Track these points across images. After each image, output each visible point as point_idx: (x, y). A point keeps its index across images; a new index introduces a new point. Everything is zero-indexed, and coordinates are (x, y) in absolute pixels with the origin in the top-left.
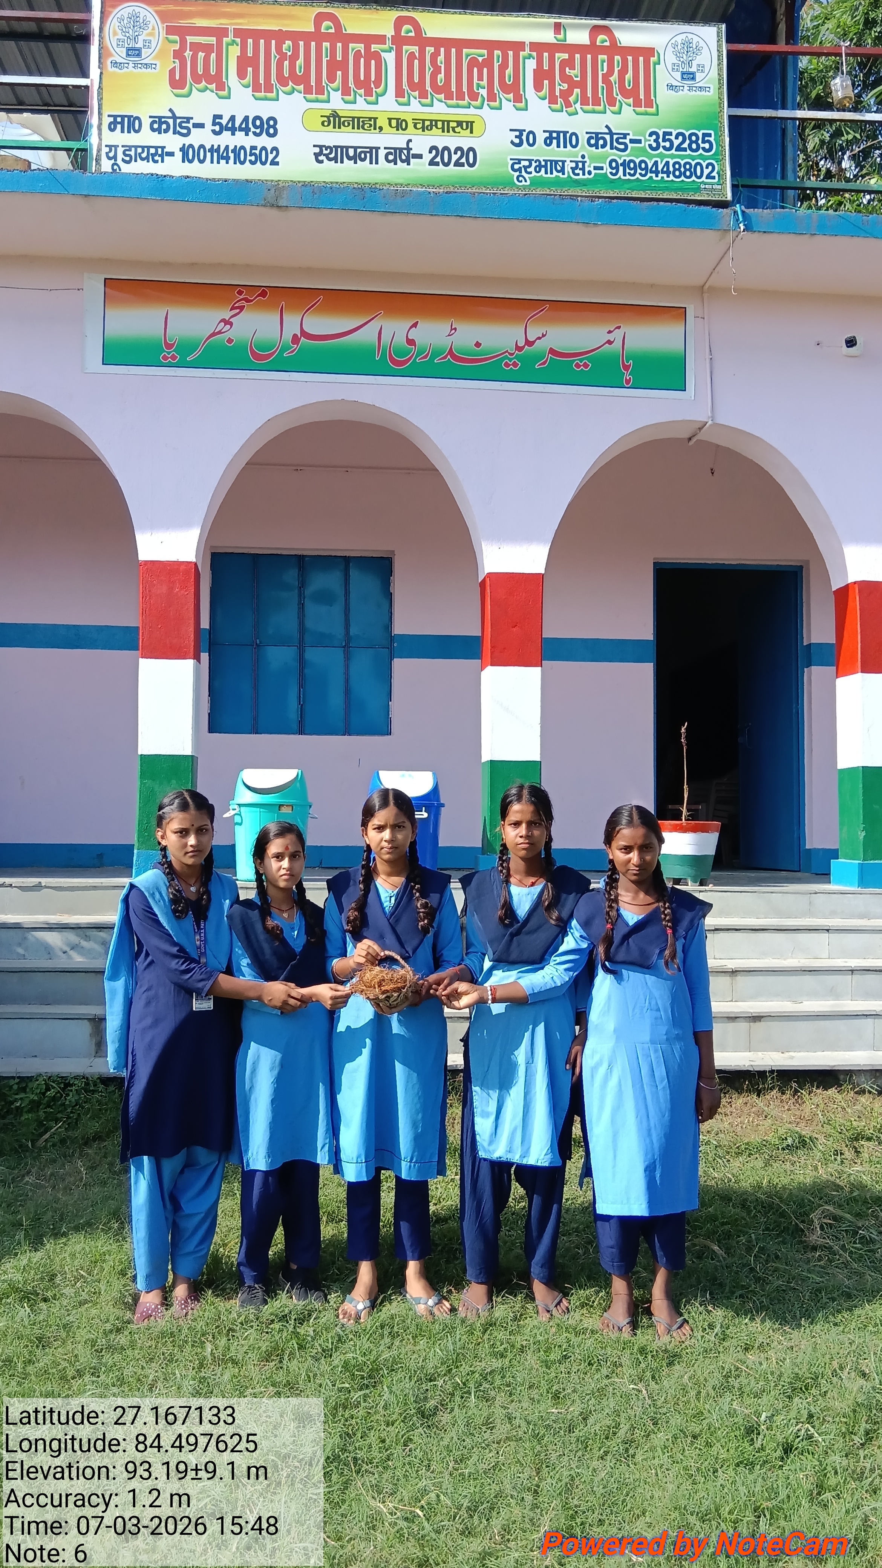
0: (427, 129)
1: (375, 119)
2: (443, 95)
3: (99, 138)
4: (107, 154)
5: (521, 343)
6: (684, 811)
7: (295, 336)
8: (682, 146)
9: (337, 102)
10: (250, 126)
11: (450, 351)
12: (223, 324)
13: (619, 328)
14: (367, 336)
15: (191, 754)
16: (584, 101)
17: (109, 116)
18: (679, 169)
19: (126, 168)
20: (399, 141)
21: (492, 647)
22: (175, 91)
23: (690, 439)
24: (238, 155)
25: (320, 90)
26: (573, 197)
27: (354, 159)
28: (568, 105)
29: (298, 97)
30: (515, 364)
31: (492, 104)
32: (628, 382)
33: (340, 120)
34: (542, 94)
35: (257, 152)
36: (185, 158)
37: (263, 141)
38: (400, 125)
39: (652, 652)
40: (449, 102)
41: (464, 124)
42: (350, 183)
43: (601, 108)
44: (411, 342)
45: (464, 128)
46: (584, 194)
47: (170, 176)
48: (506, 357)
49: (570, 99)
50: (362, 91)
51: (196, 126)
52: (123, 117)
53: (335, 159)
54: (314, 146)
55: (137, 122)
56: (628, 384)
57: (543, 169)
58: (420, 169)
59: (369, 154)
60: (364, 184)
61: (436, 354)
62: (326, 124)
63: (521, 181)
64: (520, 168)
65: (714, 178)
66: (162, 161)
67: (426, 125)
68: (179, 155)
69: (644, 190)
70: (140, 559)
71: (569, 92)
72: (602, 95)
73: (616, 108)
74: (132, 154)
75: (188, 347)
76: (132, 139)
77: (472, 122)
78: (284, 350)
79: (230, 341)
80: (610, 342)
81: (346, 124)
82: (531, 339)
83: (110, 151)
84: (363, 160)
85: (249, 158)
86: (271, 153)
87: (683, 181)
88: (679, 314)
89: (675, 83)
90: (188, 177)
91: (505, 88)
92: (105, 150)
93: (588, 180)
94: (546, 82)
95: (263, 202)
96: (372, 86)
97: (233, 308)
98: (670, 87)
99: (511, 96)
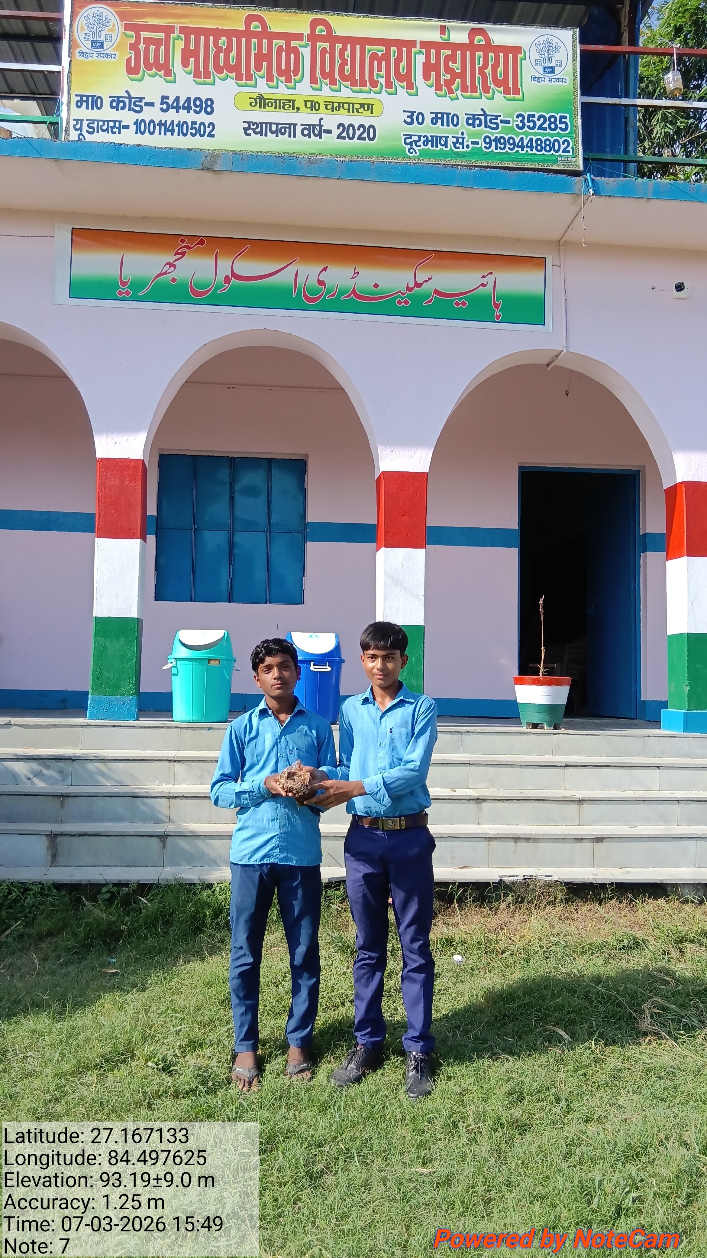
0: (336, 110)
1: (294, 101)
2: (349, 82)
3: (68, 113)
4: (74, 126)
5: (411, 285)
6: (542, 667)
7: (227, 277)
8: (544, 126)
9: (262, 86)
10: (192, 105)
11: (354, 291)
12: (168, 266)
13: (491, 273)
14: (285, 278)
15: (136, 617)
16: (464, 89)
17: (76, 95)
18: (540, 145)
19: (89, 138)
20: (312, 118)
21: (386, 532)
22: (131, 76)
23: (548, 365)
24: (181, 129)
25: (249, 77)
26: (454, 166)
27: (276, 133)
28: (451, 91)
29: (231, 83)
30: (406, 302)
31: (389, 90)
32: (498, 317)
33: (264, 102)
34: (429, 82)
35: (197, 126)
36: (138, 130)
37: (203, 117)
38: (314, 106)
39: (517, 539)
40: (354, 88)
41: (366, 106)
42: (273, 153)
43: (478, 94)
44: (321, 283)
45: (366, 109)
46: (463, 164)
47: (126, 145)
48: (399, 296)
49: (452, 87)
50: (283, 79)
51: (147, 104)
52: (88, 96)
53: (261, 133)
54: (244, 122)
55: (99, 100)
56: (497, 319)
57: (430, 143)
58: (330, 142)
59: (289, 129)
60: (284, 153)
61: (341, 293)
62: (253, 104)
63: (412, 153)
64: (411, 142)
65: (569, 152)
66: (120, 133)
67: (336, 107)
68: (133, 128)
69: (512, 161)
70: (97, 456)
71: (452, 81)
72: (478, 84)
73: (490, 95)
74: (94, 126)
75: (138, 285)
76: (95, 114)
77: (372, 105)
78: (217, 288)
79: (174, 280)
80: (483, 285)
81: (270, 105)
82: (419, 282)
83: (77, 124)
84: (283, 134)
85: (190, 131)
86: (209, 127)
87: (544, 154)
88: (541, 262)
89: (538, 75)
90: (140, 145)
91: (400, 78)
92: (73, 123)
93: (466, 152)
94: (433, 73)
95: (201, 167)
96: (292, 74)
97: (176, 254)
98: (534, 78)
99: (404, 84)
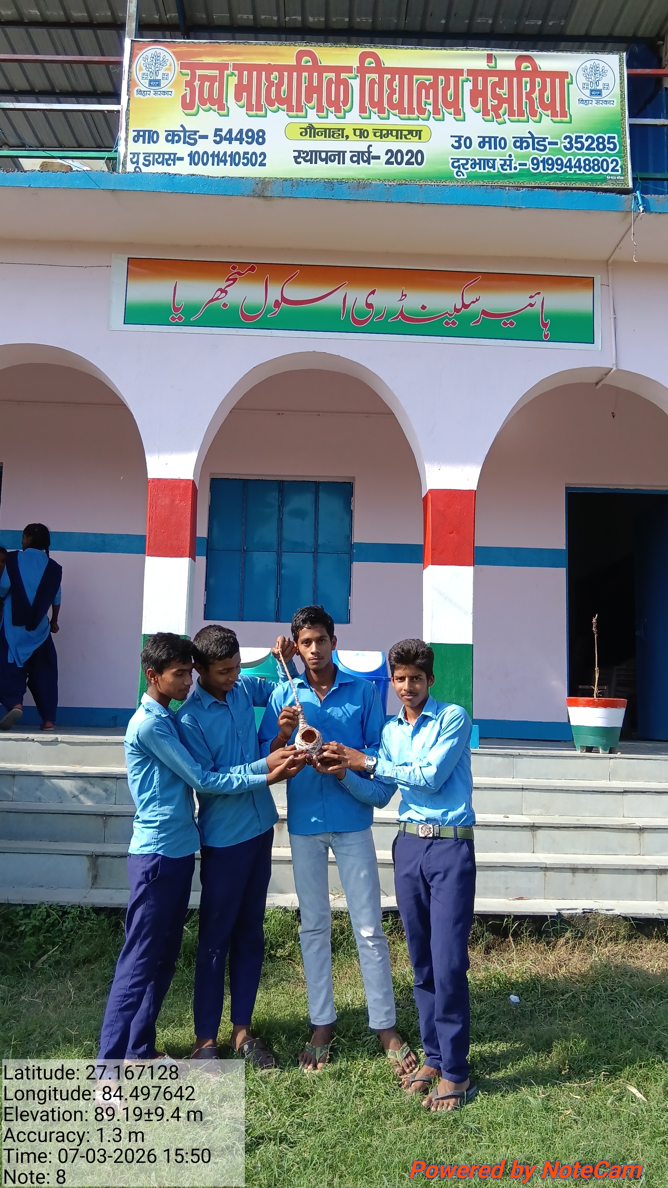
0: (385, 137)
1: (343, 130)
2: (397, 111)
3: (126, 147)
4: (131, 159)
5: (459, 306)
6: (596, 689)
7: (277, 301)
8: (592, 147)
10: (244, 136)
11: (401, 313)
12: (219, 292)
13: (539, 293)
14: (335, 300)
16: (511, 113)
17: (134, 131)
18: (589, 165)
19: (144, 169)
20: (361, 146)
21: (432, 551)
22: (186, 111)
23: (597, 384)
24: (234, 159)
25: (300, 109)
26: (502, 187)
27: (326, 160)
28: (498, 116)
29: (282, 115)
30: (454, 323)
31: (436, 116)
32: (546, 336)
33: (314, 131)
34: (477, 108)
35: (249, 156)
36: (192, 162)
37: (254, 148)
38: (363, 134)
39: (565, 559)
40: (402, 116)
41: (414, 132)
42: (321, 179)
43: (525, 118)
44: (369, 306)
45: (414, 135)
46: (511, 185)
47: (180, 175)
48: (447, 317)
49: (500, 112)
50: (333, 109)
51: (201, 137)
52: (144, 131)
53: (311, 161)
54: (294, 151)
55: (155, 135)
56: (546, 338)
57: (478, 166)
58: (378, 167)
59: (339, 156)
60: (333, 179)
61: (390, 314)
62: (304, 134)
63: (460, 176)
64: (459, 165)
65: (618, 171)
66: (174, 165)
68: (187, 159)
69: (560, 181)
70: (149, 477)
71: (499, 107)
72: (526, 108)
73: (537, 118)
74: (150, 159)
75: (191, 310)
76: (151, 148)
77: (420, 131)
78: (268, 312)
79: (225, 305)
80: (531, 305)
81: (320, 134)
82: (467, 302)
83: (134, 157)
84: (332, 161)
85: (242, 161)
86: (260, 157)
87: (592, 173)
88: (588, 282)
89: (585, 98)
90: (193, 175)
91: (447, 104)
92: (130, 156)
93: (514, 174)
94: (480, 99)
95: (252, 193)
96: (341, 104)
97: (228, 280)
98: (581, 101)
99: (452, 110)
